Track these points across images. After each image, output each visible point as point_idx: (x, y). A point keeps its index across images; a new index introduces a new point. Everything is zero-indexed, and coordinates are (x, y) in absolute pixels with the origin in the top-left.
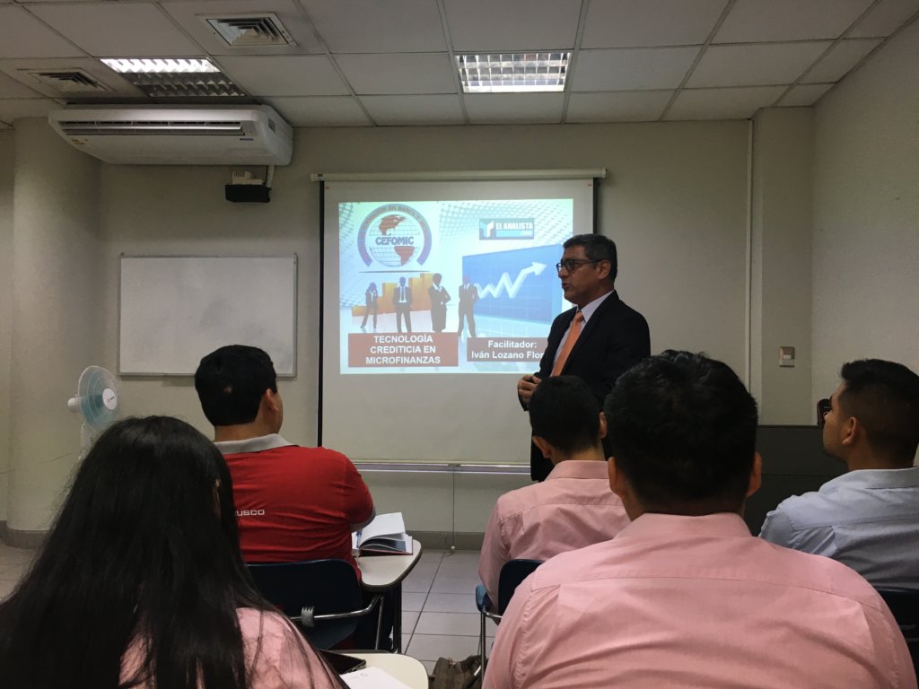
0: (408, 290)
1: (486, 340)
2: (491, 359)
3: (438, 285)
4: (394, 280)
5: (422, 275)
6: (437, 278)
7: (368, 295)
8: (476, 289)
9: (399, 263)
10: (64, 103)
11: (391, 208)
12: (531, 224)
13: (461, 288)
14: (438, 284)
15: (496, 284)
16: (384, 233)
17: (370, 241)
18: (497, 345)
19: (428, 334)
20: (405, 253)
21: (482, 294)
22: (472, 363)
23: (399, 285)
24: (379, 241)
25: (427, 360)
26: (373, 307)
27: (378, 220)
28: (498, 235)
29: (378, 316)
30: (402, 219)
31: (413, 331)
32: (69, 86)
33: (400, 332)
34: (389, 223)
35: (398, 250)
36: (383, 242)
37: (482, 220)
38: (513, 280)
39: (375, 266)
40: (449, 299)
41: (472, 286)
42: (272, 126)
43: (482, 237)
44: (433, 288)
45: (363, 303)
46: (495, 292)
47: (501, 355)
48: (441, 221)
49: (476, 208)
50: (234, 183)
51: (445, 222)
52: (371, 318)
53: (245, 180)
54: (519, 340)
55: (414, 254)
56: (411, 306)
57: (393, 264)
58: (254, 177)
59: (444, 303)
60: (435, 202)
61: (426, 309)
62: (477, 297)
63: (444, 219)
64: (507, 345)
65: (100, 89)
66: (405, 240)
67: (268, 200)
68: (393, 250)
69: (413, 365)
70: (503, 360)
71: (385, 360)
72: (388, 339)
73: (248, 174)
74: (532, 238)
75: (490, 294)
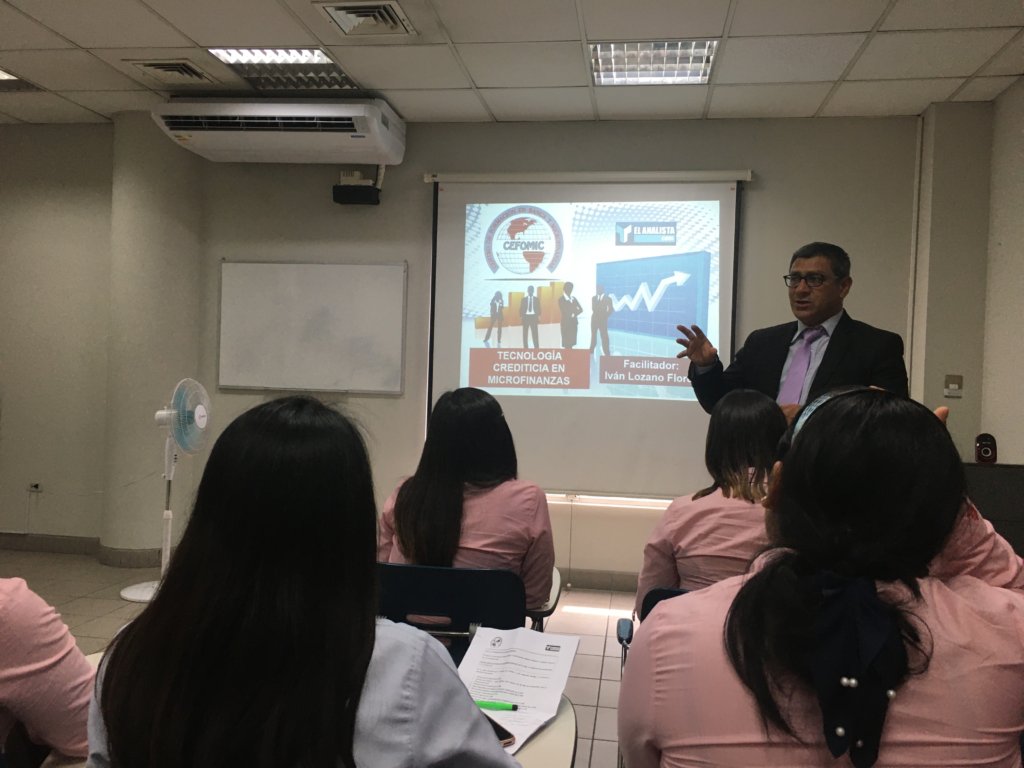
0: (537, 300)
1: (621, 359)
2: (626, 381)
3: (569, 296)
4: (522, 288)
5: (552, 284)
6: (569, 287)
7: (493, 305)
8: (610, 300)
9: (528, 270)
10: (167, 96)
11: (522, 210)
12: (672, 228)
13: (594, 299)
14: (569, 293)
15: (633, 296)
16: (513, 237)
17: (497, 246)
18: (633, 365)
19: (557, 350)
20: (534, 259)
21: (617, 306)
22: (606, 385)
23: (526, 294)
24: (507, 246)
25: (555, 381)
26: (498, 319)
27: (506, 223)
28: (637, 239)
29: (504, 329)
30: (532, 222)
31: (541, 347)
32: (175, 77)
33: (526, 348)
34: (518, 226)
35: (527, 256)
36: (512, 246)
37: (618, 224)
38: (652, 291)
39: (502, 273)
40: (581, 311)
41: (606, 297)
42: (385, 122)
43: (619, 242)
44: (563, 297)
45: (487, 314)
46: (633, 305)
47: (637, 377)
48: (574, 225)
49: (612, 210)
50: (342, 184)
51: (579, 226)
52: (495, 330)
53: (354, 180)
54: (659, 360)
55: (544, 261)
56: (540, 318)
57: (519, 271)
58: (365, 177)
59: (576, 315)
60: (568, 204)
61: (555, 322)
62: (612, 309)
63: (577, 223)
64: (645, 365)
65: (206, 81)
66: (535, 245)
67: (377, 202)
68: (522, 256)
69: (539, 386)
70: (640, 383)
71: (509, 379)
72: (513, 355)
73: (357, 174)
74: (674, 244)
75: (626, 306)
